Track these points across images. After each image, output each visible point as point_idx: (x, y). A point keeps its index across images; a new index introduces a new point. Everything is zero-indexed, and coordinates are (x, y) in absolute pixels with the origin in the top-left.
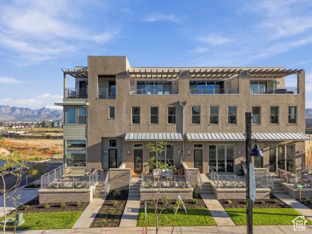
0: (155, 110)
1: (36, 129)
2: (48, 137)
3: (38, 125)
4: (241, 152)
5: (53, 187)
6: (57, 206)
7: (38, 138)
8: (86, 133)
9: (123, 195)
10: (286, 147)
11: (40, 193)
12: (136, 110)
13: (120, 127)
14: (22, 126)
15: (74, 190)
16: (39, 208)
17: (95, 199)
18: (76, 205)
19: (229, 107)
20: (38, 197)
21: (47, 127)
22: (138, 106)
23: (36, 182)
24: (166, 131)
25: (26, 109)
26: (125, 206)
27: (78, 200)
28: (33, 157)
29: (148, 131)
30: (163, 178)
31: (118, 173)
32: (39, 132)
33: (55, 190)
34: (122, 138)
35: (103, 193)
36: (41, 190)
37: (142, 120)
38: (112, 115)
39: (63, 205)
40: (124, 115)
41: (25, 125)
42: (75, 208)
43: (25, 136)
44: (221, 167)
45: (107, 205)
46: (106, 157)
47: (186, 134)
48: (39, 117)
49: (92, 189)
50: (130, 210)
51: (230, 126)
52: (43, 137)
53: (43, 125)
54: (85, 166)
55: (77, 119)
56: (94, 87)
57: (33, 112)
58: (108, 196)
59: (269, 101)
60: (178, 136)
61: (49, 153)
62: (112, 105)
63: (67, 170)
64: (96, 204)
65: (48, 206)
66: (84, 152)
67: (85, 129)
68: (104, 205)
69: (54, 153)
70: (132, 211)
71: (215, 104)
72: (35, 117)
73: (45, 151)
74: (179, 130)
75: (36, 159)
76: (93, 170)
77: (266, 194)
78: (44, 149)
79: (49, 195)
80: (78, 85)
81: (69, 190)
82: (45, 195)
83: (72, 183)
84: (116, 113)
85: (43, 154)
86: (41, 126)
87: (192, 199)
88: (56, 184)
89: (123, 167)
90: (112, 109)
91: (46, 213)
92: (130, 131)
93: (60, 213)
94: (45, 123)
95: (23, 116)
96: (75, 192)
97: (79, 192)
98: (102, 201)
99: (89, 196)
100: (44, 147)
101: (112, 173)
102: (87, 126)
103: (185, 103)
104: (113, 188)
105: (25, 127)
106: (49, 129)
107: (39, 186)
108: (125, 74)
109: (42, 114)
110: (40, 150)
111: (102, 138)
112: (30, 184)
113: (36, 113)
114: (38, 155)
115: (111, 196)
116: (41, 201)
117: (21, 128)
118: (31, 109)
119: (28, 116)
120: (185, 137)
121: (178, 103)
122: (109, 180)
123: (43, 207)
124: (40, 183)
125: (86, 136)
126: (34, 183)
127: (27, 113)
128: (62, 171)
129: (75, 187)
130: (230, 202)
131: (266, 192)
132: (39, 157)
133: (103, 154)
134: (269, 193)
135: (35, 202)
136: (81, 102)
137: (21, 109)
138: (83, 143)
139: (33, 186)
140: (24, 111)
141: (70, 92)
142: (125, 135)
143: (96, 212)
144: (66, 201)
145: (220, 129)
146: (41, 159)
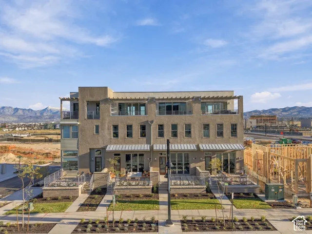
0: (129, 127)
1: (39, 132)
2: (50, 141)
3: (41, 127)
4: (195, 158)
5: (52, 186)
6: (55, 199)
7: (41, 141)
8: (78, 145)
9: (103, 191)
10: (229, 154)
11: (44, 190)
12: (116, 127)
13: (103, 141)
14: (25, 128)
15: (67, 188)
16: (43, 200)
17: (82, 195)
18: (69, 198)
19: (185, 125)
20: (42, 194)
21: (49, 129)
22: (117, 124)
23: (40, 183)
24: (138, 143)
25: (29, 110)
26: (103, 198)
27: (71, 195)
28: (37, 161)
29: (125, 143)
30: (133, 179)
31: (101, 175)
32: (41, 134)
33: (54, 188)
34: (104, 148)
35: (89, 190)
36: (45, 188)
37: (120, 135)
38: (97, 132)
39: (60, 198)
40: (106, 132)
41: (28, 126)
42: (68, 200)
43: (29, 139)
44: (180, 170)
45: (90, 198)
46: (93, 164)
47: (153, 145)
48: (42, 118)
49: (80, 187)
50: (106, 201)
51: (186, 139)
52: (45, 141)
53: (46, 127)
54: (77, 170)
55: (71, 135)
56: (84, 111)
57: (35, 112)
58: (92, 192)
59: (216, 120)
60: (146, 147)
61: (50, 157)
62: (97, 124)
63: (64, 173)
64: (83, 198)
65: (49, 199)
66: (76, 160)
67: (77, 142)
68: (88, 198)
69: (55, 157)
70: (107, 202)
71: (175, 122)
72: (37, 118)
73: (47, 155)
74: (148, 142)
75: (40, 163)
76: (83, 173)
77: (203, 190)
78: (47, 153)
79: (50, 191)
80: (73, 106)
81: (64, 188)
82: (47, 191)
83: (67, 183)
84: (100, 129)
85: (45, 158)
86: (43, 127)
87: (151, 193)
88: (55, 184)
89: (105, 170)
90: (97, 127)
91: (48, 204)
92: (111, 143)
93: (57, 203)
94: (47, 125)
95: (26, 116)
96: (68, 189)
97: (71, 190)
98: (87, 195)
99: (78, 192)
100: (47, 151)
101: (96, 175)
102: (78, 141)
103: (152, 122)
104: (97, 186)
105: (28, 129)
106: (52, 131)
107: (43, 185)
108: (107, 100)
109: (45, 114)
110: (43, 154)
111: (90, 149)
112: (36, 184)
113: (38, 114)
114: (42, 158)
115: (94, 192)
116: (44, 196)
117: (25, 130)
118: (34, 110)
119: (30, 117)
120: (152, 148)
121: (147, 121)
122: (94, 181)
123: (46, 200)
124: (43, 183)
125: (78, 148)
126: (39, 183)
127: (29, 114)
128: (60, 174)
129: (69, 186)
130: (176, 195)
131: (203, 188)
132: (43, 161)
133: (91, 160)
134: (205, 189)
135: (40, 197)
136: (74, 122)
137: (23, 110)
138: (75, 152)
139: (38, 186)
140: (27, 112)
141: (66, 113)
142: (107, 146)
143: (82, 202)
144: (62, 195)
145: (179, 141)
146: (44, 163)
